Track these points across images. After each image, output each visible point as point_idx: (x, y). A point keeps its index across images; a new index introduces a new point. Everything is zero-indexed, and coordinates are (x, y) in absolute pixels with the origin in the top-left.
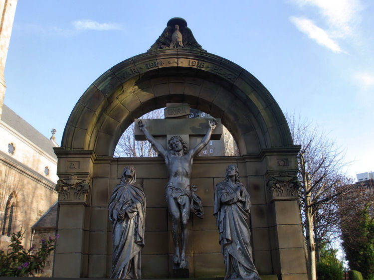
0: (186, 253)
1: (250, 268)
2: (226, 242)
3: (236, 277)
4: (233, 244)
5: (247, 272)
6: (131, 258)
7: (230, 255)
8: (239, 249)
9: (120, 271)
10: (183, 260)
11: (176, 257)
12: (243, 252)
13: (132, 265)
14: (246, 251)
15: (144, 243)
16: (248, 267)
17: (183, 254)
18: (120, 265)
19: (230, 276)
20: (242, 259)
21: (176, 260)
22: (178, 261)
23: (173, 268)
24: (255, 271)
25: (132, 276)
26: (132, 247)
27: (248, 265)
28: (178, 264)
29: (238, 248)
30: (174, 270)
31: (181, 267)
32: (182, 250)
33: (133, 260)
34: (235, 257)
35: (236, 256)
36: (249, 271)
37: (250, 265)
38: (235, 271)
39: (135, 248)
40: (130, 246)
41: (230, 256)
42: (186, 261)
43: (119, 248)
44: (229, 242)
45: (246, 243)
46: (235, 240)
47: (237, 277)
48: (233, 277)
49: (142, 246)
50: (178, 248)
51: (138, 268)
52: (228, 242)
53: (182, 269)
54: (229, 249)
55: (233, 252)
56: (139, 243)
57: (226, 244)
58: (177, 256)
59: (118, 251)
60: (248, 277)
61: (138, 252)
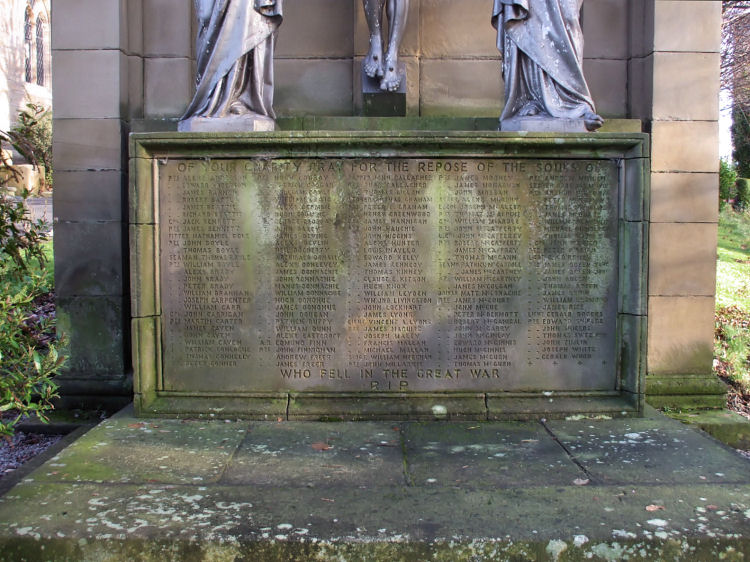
0: (400, 54)
1: (573, 91)
2: (510, 15)
3: (532, 112)
4: (532, 22)
5: (564, 100)
6: (245, 50)
7: (520, 53)
8: (549, 36)
9: (216, 86)
10: (391, 70)
11: (373, 61)
12: (557, 46)
13: (247, 70)
14: (566, 43)
15: (281, 14)
16: (569, 87)
17: (392, 55)
18: (215, 71)
19: (517, 111)
20: (554, 65)
21: (372, 69)
22: (377, 71)
23: (364, 91)
24: (588, 98)
25: (249, 102)
26: (247, 21)
27: (569, 82)
28: (377, 80)
29: (545, 33)
30: (366, 96)
31: (383, 86)
32: (389, 42)
33: (250, 57)
34: (536, 60)
35: (536, 55)
36: (570, 98)
37: (574, 82)
38: (531, 99)
39: (254, 24)
40: (240, 17)
41: (521, 55)
42: (398, 72)
43: (212, 23)
44: (522, 15)
45: (569, 22)
46: (540, 12)
47: (537, 113)
48: (524, 112)
49: (276, 19)
50: (379, 37)
51: (267, 81)
52: (517, 13)
53: (387, 93)
54: (520, 36)
55: (531, 44)
56: (265, 12)
57: (512, 20)
58: (376, 59)
59: (209, 32)
60: (566, 114)
61: (264, 36)
